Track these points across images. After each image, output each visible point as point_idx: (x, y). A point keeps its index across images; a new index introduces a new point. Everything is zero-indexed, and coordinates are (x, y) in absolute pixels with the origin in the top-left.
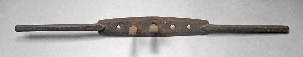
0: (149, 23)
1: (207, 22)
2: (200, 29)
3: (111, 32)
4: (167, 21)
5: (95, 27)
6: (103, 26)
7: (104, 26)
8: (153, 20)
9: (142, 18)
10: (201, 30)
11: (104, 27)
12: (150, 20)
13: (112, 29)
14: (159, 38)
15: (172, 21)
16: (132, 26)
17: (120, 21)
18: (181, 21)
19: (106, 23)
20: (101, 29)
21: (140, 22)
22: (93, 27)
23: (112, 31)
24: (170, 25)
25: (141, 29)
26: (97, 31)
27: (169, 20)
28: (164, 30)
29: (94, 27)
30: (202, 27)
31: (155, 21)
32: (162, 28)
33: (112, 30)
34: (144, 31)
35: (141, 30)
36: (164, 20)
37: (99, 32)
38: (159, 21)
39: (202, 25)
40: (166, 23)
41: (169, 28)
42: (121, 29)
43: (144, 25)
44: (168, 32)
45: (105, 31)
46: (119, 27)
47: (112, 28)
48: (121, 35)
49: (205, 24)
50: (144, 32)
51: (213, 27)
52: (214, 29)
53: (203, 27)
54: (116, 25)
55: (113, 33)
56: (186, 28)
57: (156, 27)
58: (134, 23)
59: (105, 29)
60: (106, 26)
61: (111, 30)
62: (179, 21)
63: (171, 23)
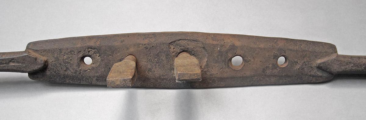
0: (172, 50)
1: (333, 48)
2: (312, 67)
3: (65, 77)
4: (222, 46)
5: (18, 62)
6: (42, 59)
7: (45, 58)
8: (183, 43)
9: (154, 34)
10: (315, 70)
11: (46, 62)
12: (175, 41)
13: (69, 66)
14: (198, 93)
15: (238, 43)
16: (125, 60)
17: (92, 43)
18: (262, 46)
19: (52, 51)
20: (36, 67)
21: (148, 48)
22: (12, 60)
23: (69, 73)
24: (230, 55)
25: (149, 67)
26: (27, 74)
27: (229, 41)
28: (215, 71)
29: (14, 62)
30: (319, 61)
31: (191, 46)
32: (207, 65)
33: (67, 69)
34: (157, 72)
35: (150, 70)
36: (215, 43)
37: (32, 74)
38: (201, 45)
39: (317, 55)
40: (220, 51)
41: (228, 66)
42: (93, 68)
43: (158, 55)
44: (225, 75)
45: (48, 73)
46: (88, 60)
47: (68, 63)
48: (93, 83)
49: (327, 54)
50: (157, 75)
51: (350, 63)
52: (354, 68)
53: (320, 64)
54: (81, 55)
55: (73, 78)
56: (276, 66)
57: (194, 60)
58: (132, 50)
59: (50, 66)
60: (51, 60)
61: (65, 71)
62: (256, 46)
63: (233, 51)
